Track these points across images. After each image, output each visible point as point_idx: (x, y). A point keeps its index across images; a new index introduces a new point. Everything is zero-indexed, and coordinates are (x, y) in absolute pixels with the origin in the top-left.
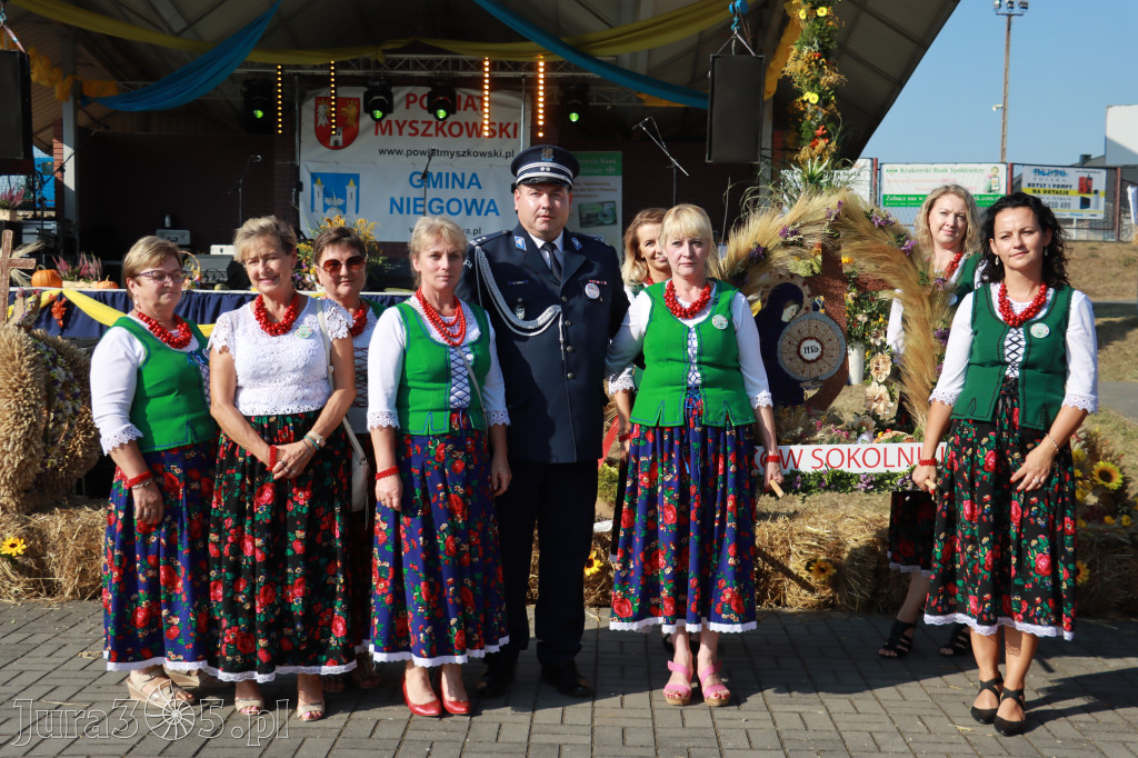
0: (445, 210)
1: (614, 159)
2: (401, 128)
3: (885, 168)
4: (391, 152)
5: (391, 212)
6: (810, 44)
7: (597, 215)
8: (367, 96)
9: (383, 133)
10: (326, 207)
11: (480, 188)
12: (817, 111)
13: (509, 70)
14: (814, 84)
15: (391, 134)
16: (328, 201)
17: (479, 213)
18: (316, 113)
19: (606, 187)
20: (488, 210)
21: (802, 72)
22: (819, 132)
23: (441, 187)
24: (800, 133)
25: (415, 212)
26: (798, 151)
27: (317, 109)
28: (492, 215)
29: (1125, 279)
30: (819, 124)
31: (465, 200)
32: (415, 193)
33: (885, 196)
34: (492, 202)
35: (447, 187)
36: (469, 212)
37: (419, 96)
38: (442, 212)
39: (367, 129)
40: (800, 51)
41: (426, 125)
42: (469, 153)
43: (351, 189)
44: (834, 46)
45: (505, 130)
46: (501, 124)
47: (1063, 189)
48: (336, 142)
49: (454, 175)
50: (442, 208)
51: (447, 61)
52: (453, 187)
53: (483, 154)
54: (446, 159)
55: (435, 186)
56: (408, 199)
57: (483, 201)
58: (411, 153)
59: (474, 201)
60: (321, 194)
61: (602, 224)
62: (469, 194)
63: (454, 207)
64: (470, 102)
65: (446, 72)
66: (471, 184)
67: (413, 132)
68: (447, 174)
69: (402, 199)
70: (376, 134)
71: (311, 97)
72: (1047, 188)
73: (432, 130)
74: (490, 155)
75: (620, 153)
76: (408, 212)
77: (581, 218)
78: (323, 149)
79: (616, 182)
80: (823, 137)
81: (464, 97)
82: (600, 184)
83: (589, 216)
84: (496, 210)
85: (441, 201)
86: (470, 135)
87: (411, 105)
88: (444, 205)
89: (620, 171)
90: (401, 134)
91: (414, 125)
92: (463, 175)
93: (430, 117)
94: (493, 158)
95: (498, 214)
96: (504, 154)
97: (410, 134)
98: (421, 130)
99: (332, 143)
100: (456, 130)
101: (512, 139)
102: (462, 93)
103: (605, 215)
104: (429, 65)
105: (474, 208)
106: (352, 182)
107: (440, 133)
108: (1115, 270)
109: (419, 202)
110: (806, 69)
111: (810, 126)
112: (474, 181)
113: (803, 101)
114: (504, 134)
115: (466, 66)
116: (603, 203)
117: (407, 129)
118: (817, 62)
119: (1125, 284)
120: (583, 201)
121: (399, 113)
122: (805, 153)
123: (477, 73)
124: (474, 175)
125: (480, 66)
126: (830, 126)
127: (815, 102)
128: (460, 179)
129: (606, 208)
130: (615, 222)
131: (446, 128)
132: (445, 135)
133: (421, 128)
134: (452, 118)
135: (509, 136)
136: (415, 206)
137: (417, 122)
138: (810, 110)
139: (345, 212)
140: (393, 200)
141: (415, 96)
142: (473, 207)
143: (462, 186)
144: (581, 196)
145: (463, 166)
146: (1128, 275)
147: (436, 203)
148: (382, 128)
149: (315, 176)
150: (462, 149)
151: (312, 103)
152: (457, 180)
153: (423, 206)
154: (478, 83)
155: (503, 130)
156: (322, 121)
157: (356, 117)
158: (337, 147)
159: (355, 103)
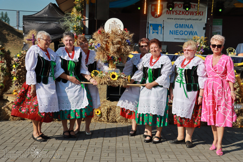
0: (184, 34)
1: (220, 21)
2: (173, 13)
4: (170, 19)
5: (170, 34)
8: (168, 4)
9: (168, 14)
10: (153, 33)
11: (193, 28)
15: (170, 14)
16: (154, 31)
17: (192, 35)
18: (151, 8)
20: (194, 34)
23: (183, 28)
25: (176, 34)
27: (152, 7)
31: (189, 31)
32: (176, 29)
34: (196, 32)
35: (184, 28)
36: (190, 34)
37: (178, 4)
38: (183, 34)
39: (164, 13)
41: (179, 12)
42: (190, 19)
43: (160, 28)
48: (156, 16)
49: (186, 25)
50: (183, 33)
53: (194, 20)
54: (184, 21)
55: (181, 28)
56: (174, 31)
57: (193, 32)
58: (175, 19)
59: (191, 32)
60: (152, 29)
62: (190, 30)
63: (186, 33)
67: (176, 13)
68: (184, 25)
69: (173, 31)
70: (167, 14)
71: (150, 4)
73: (181, 13)
74: (196, 20)
75: (222, 19)
76: (174, 34)
78: (153, 18)
79: (221, 27)
82: (217, 27)
84: (196, 34)
85: (183, 31)
86: (191, 15)
87: (176, 7)
88: (183, 32)
89: (222, 24)
90: (173, 14)
91: (176, 12)
92: (189, 25)
94: (197, 21)
96: (199, 20)
97: (175, 14)
98: (178, 13)
99: (155, 16)
100: (187, 13)
101: (202, 16)
105: (191, 33)
106: (160, 26)
107: (183, 14)
109: (177, 32)
112: (191, 26)
117: (175, 13)
121: (175, 9)
124: (191, 25)
132: (184, 14)
133: (178, 12)
135: (201, 15)
136: (176, 32)
137: (177, 11)
139: (158, 34)
140: (170, 31)
141: (177, 4)
143: (188, 27)
145: (189, 23)
147: (181, 32)
148: (168, 12)
149: (150, 25)
150: (188, 18)
151: (150, 6)
152: (187, 26)
153: (178, 33)
154: (196, 1)
155: (199, 13)
156: (153, 10)
157: (162, 10)
158: (156, 17)
159: (162, 6)
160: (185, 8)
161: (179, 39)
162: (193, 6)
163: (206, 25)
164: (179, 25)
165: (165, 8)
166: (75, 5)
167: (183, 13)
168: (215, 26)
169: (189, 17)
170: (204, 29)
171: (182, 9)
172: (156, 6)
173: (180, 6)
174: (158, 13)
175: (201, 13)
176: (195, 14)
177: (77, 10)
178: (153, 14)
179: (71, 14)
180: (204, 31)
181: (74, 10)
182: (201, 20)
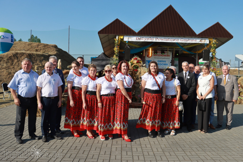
1: (177, 59)
4: (155, 58)
6: (214, 48)
8: (154, 52)
11: (166, 62)
13: (171, 49)
21: (213, 51)
38: (161, 65)
39: (153, 55)
40: (213, 49)
51: (163, 48)
53: (166, 58)
54: (162, 59)
58: (158, 58)
60: (147, 63)
63: (163, 64)
73: (160, 56)
75: (178, 58)
78: (148, 58)
79: (178, 61)
104: (161, 48)
111: (214, 57)
115: (165, 48)
117: (157, 55)
121: (157, 54)
122: (213, 60)
125: (167, 48)
141: (158, 52)
142: (165, 64)
145: (164, 60)
148: (155, 55)
149: (147, 61)
151: (146, 52)
152: (163, 61)
154: (167, 51)
155: (168, 56)
156: (148, 54)
157: (152, 54)
158: (149, 57)
159: (152, 52)
160: (162, 53)
162: (165, 53)
163: (171, 61)
164: (159, 61)
165: (153, 53)
166: (115, 54)
167: (161, 55)
168: (175, 61)
169: (164, 57)
170: (171, 62)
171: (161, 54)
172: (149, 52)
173: (160, 52)
174: (150, 56)
175: (169, 56)
176: (166, 56)
177: (116, 56)
178: (148, 56)
179: (114, 57)
180: (171, 63)
181: (115, 56)
182: (169, 58)
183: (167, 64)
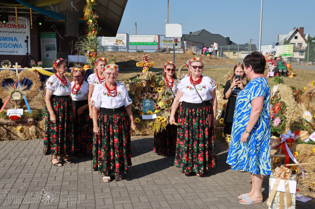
1: (54, 34)
3: (130, 36)
6: (90, 8)
7: (50, 48)
11: (17, 41)
12: (92, 25)
13: (23, 11)
14: (91, 18)
17: (17, 47)
19: (52, 41)
20: (20, 47)
21: (88, 15)
22: (93, 29)
23: (6, 40)
24: (89, 29)
26: (88, 34)
28: (20, 48)
29: (181, 62)
30: (93, 27)
31: (13, 44)
33: (130, 43)
34: (20, 44)
35: (8, 40)
36: (14, 47)
38: (7, 47)
40: (88, 10)
42: (14, 32)
44: (95, 9)
45: (23, 26)
46: (22, 25)
47: (171, 41)
49: (10, 38)
51: (5, 8)
52: (10, 41)
53: (17, 32)
54: (8, 33)
55: (5, 40)
57: (18, 44)
59: (16, 44)
61: (52, 50)
62: (14, 42)
63: (10, 46)
64: (13, 19)
65: (5, 11)
66: (14, 40)
68: (8, 37)
72: (167, 41)
73: (3, 26)
77: (46, 48)
79: (55, 40)
80: (94, 30)
81: (11, 18)
83: (48, 48)
84: (21, 47)
85: (7, 44)
86: (14, 28)
88: (8, 45)
89: (56, 37)
92: (12, 37)
93: (1, 23)
94: (20, 34)
95: (22, 48)
96: (23, 32)
100: (10, 26)
101: (25, 29)
102: (11, 17)
103: (52, 48)
107: (5, 27)
108: (179, 60)
110: (89, 14)
111: (91, 28)
112: (15, 39)
113: (89, 22)
114: (23, 27)
115: (10, 10)
116: (52, 45)
118: (91, 13)
119: (181, 63)
120: (47, 44)
122: (89, 34)
123: (14, 12)
124: (15, 38)
125: (14, 10)
126: (96, 28)
127: (92, 22)
128: (12, 39)
129: (53, 46)
130: (55, 50)
131: (7, 26)
132: (7, 27)
134: (8, 23)
135: (24, 28)
138: (91, 24)
142: (15, 46)
143: (12, 40)
144: (46, 43)
145: (12, 35)
146: (182, 61)
147: (6, 45)
150: (12, 31)
153: (2, 45)
154: (14, 14)
155: (22, 26)
161: (3, 52)
164: (2, 38)
168: (45, 39)
169: (12, 29)
170: (26, 41)
175: (24, 26)
182: (24, 33)
183: (21, 46)
